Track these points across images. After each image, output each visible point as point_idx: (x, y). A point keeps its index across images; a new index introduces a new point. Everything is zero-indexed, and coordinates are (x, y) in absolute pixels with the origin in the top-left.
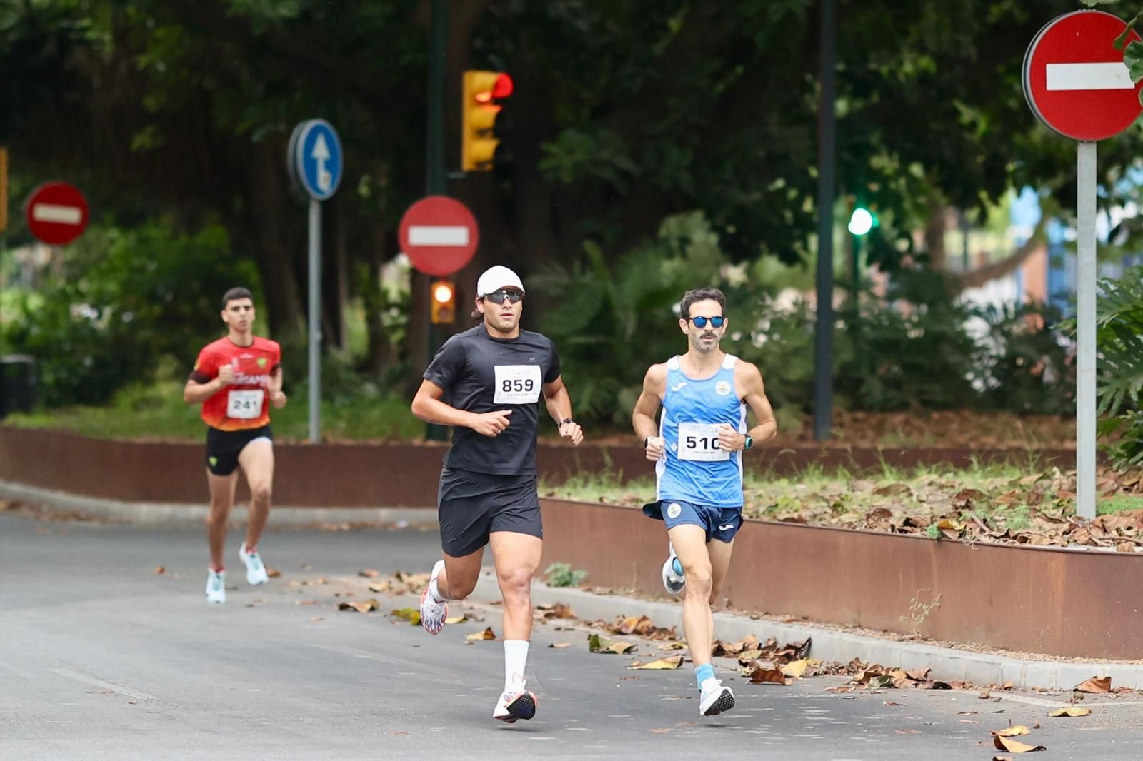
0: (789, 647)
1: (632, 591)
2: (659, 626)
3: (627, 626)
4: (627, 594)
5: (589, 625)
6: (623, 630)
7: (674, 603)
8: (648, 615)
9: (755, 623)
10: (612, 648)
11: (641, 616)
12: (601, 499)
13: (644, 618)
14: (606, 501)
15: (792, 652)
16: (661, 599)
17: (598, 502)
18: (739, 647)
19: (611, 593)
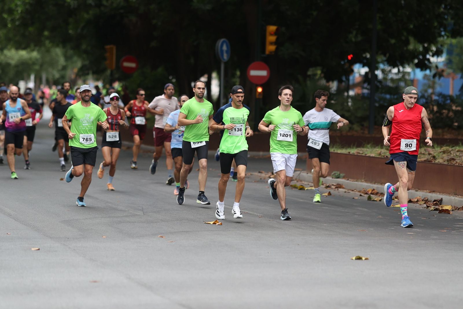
0: (435, 201)
1: (363, 181)
2: (380, 192)
3: (368, 192)
4: (362, 182)
5: (353, 191)
6: (367, 193)
7: (382, 185)
8: (375, 189)
9: (417, 193)
10: (375, 200)
11: (372, 189)
12: (349, 152)
13: (374, 190)
14: (351, 153)
15: (437, 202)
16: (376, 184)
17: (348, 153)
18: (416, 200)
19: (357, 181)
